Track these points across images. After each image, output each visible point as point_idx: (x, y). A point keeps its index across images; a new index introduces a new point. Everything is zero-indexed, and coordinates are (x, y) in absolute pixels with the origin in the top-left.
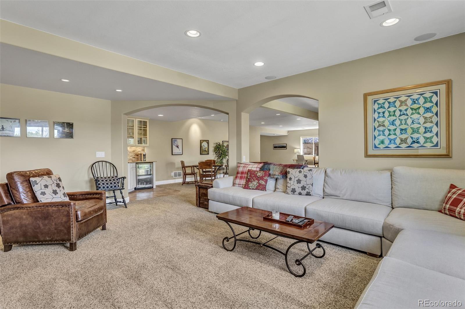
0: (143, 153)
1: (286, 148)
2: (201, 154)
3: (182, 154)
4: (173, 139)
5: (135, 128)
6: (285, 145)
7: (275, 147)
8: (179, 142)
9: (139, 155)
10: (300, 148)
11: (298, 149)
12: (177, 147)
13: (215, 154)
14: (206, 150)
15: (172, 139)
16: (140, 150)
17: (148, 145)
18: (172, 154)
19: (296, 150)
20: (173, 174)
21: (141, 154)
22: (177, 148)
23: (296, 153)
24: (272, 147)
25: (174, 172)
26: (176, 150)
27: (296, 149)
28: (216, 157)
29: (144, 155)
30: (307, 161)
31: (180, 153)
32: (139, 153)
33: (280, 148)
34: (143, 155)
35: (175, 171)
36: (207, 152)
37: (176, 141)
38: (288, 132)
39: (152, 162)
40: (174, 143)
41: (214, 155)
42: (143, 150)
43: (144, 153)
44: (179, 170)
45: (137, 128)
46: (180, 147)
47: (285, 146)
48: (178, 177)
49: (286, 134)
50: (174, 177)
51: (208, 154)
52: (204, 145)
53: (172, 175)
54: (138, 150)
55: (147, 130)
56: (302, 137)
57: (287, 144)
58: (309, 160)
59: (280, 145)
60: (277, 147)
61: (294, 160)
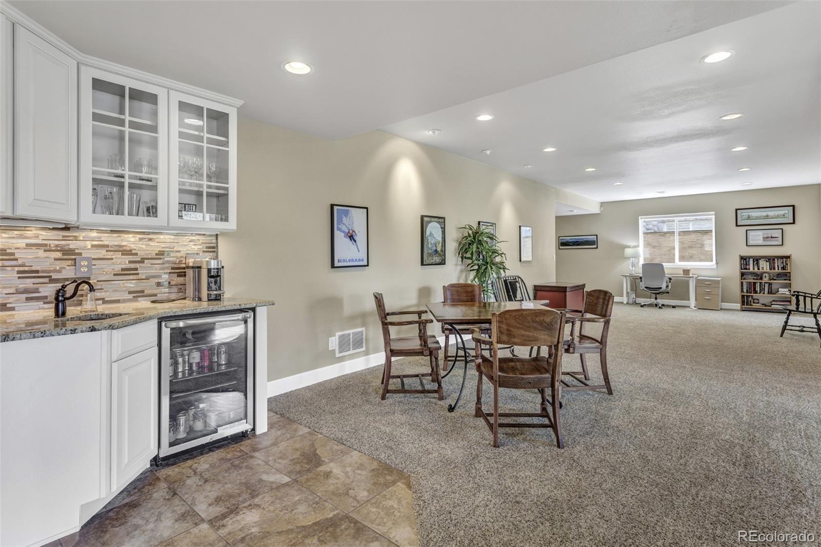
0: (208, 263)
1: (595, 246)
2: (422, 264)
3: (368, 265)
4: (336, 208)
5: (162, 135)
6: (593, 238)
7: (564, 244)
8: (357, 220)
9: (190, 273)
10: (638, 246)
11: (633, 247)
12: (351, 237)
13: (460, 262)
14: (439, 249)
15: (332, 206)
16: (196, 248)
17: (232, 224)
18: (333, 266)
19: (628, 252)
20: (334, 343)
21: (200, 267)
22: (348, 240)
23: (629, 258)
25: (338, 334)
26: (346, 251)
27: (629, 247)
28: (462, 271)
29: (215, 276)
30: (670, 279)
31: (360, 260)
32: (191, 262)
33: (579, 245)
34: (209, 270)
35: (343, 330)
36: (440, 255)
37: (346, 214)
38: (602, 204)
39: (253, 310)
40: (340, 221)
41: (456, 265)
42: (213, 249)
43: (213, 264)
44: (355, 327)
45: (175, 140)
46: (361, 238)
47: (595, 241)
48: (351, 352)
49: (595, 209)
50: (338, 355)
51: (443, 263)
52: (431, 234)
53: (330, 349)
54: (184, 250)
55: (228, 152)
56: (641, 218)
57: (597, 235)
58: (673, 277)
59: (578, 239)
60: (571, 242)
61: (625, 276)
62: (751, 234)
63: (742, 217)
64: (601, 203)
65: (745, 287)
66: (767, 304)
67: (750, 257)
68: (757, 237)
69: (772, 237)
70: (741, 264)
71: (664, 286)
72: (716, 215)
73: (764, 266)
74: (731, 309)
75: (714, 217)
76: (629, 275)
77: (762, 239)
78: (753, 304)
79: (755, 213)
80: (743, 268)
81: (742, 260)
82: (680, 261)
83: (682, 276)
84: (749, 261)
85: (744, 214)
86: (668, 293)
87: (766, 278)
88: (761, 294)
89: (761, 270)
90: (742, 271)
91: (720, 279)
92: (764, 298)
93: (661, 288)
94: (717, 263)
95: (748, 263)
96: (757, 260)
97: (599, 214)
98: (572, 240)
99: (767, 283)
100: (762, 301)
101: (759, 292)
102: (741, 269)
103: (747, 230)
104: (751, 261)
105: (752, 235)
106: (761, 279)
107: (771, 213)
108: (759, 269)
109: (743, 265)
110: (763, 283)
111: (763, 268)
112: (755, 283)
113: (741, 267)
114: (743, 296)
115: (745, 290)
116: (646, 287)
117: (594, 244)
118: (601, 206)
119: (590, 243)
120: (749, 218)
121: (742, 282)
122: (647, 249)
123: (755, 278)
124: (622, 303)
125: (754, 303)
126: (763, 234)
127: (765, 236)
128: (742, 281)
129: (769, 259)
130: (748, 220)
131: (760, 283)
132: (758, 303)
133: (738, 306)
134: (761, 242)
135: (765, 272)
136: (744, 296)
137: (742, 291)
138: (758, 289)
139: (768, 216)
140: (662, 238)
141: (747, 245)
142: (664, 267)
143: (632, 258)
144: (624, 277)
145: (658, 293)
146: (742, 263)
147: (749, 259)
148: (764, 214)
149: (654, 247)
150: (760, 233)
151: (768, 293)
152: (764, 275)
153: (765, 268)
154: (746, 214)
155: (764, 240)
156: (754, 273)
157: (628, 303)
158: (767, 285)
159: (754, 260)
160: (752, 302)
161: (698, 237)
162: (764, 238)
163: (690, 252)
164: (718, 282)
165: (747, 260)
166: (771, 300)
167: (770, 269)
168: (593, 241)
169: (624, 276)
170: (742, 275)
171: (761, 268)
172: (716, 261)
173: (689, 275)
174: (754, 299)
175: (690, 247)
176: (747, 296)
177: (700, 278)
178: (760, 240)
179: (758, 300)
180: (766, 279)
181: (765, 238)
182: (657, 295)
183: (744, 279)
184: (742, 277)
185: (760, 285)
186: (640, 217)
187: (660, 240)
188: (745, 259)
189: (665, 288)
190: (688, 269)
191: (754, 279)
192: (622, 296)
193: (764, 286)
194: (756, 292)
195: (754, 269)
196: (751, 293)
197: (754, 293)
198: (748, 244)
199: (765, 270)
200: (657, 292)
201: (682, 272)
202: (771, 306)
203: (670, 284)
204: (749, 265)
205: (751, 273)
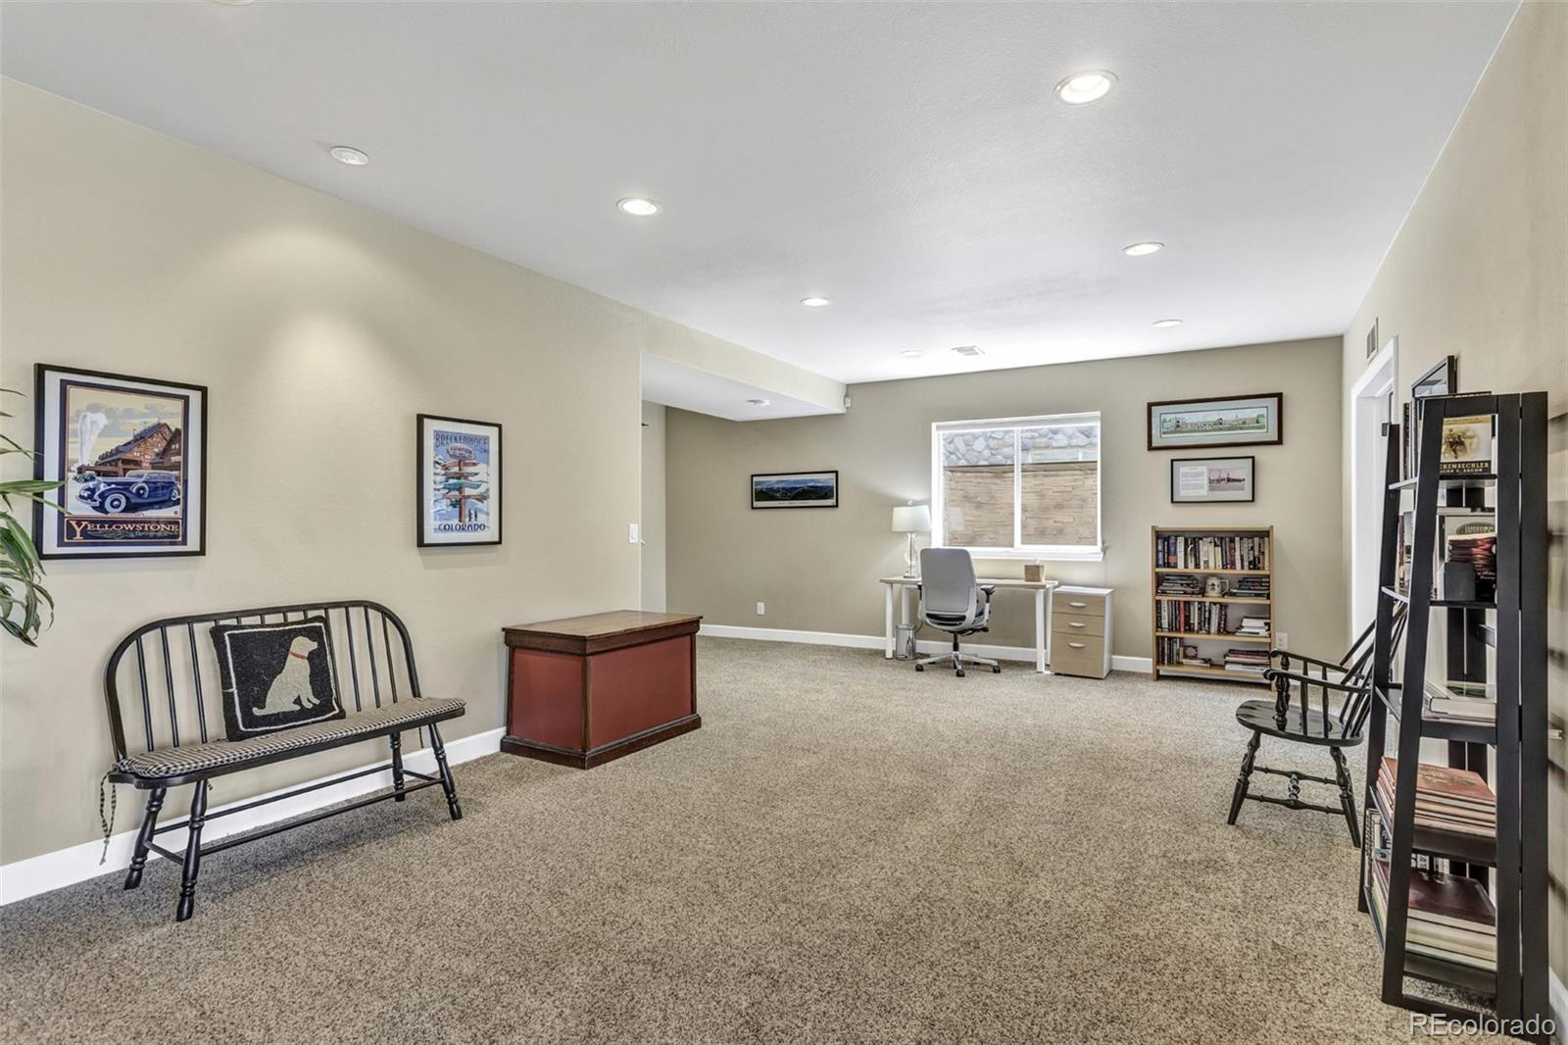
1: (832, 502)
6: (827, 480)
7: (763, 495)
10: (928, 502)
11: (916, 504)
19: (902, 516)
23: (903, 534)
24: (743, 494)
27: (903, 503)
30: (988, 592)
33: (795, 498)
38: (851, 389)
47: (830, 489)
49: (832, 404)
56: (938, 428)
57: (836, 472)
58: (996, 586)
59: (795, 482)
60: (778, 490)
61: (891, 583)
62: (1182, 469)
63: (1161, 426)
64: (848, 386)
65: (1165, 614)
66: (1215, 660)
67: (1178, 533)
68: (1195, 479)
69: (1229, 480)
70: (1157, 552)
71: (970, 614)
72: (1102, 419)
73: (1211, 556)
74: (1134, 674)
75: (1098, 424)
76: (901, 578)
77: (1206, 482)
78: (1184, 661)
79: (1193, 416)
80: (1161, 562)
81: (1160, 541)
82: (1023, 543)
83: (1023, 582)
84: (1175, 543)
85: (1168, 417)
86: (985, 630)
87: (1213, 589)
88: (1202, 636)
89: (1202, 570)
90: (1157, 570)
91: (1106, 592)
92: (1210, 644)
93: (963, 618)
94: (1104, 550)
95: (1172, 549)
96: (1194, 539)
97: (843, 414)
98: (781, 486)
99: (1215, 604)
100: (1203, 653)
101: (1196, 628)
102: (1158, 566)
103: (1172, 461)
104: (1181, 541)
105: (1185, 475)
106: (1203, 592)
107: (1229, 414)
108: (1197, 566)
109: (1161, 555)
110: (1207, 604)
111: (1206, 562)
112: (1187, 604)
113: (1157, 560)
114: (1159, 640)
115: (1165, 623)
116: (929, 615)
117: (830, 497)
118: (846, 396)
119: (818, 493)
120: (1178, 427)
121: (1158, 603)
122: (957, 512)
123: (1189, 590)
124: (882, 653)
125: (1185, 656)
126: (1210, 471)
127: (1215, 476)
128: (1158, 598)
129: (1221, 539)
130: (1176, 432)
131: (1200, 603)
132: (1195, 657)
133: (1146, 664)
134: (1203, 493)
135: (1213, 575)
136: (1163, 638)
137: (1159, 626)
138: (1195, 620)
139: (1220, 422)
140: (999, 481)
141: (1172, 502)
142: (972, 557)
143: (911, 532)
144: (888, 585)
145: (962, 632)
146: (1160, 548)
147: (1176, 537)
148: (1213, 417)
149: (979, 506)
150: (1202, 468)
151: (1219, 632)
152: (1210, 582)
153: (1212, 565)
154: (1173, 416)
155: (1211, 489)
156: (1189, 576)
157: (895, 656)
158: (1215, 610)
159: (1186, 541)
160: (1181, 654)
161: (1075, 480)
162: (1211, 481)
163: (1058, 519)
164: (1101, 600)
165: (1172, 541)
166: (1226, 649)
167: (1224, 567)
168: (828, 487)
169: (887, 582)
170: (1160, 580)
171: (1202, 563)
172: (1103, 543)
173: (1039, 580)
174: (1186, 647)
175: (1059, 507)
176: (1170, 639)
177: (1063, 589)
178: (1202, 487)
179: (1195, 648)
180: (1213, 595)
181: (1215, 483)
182: (959, 636)
183: (1164, 592)
184: (1157, 587)
185: (1199, 609)
186: (934, 425)
187: (994, 487)
188: (1167, 539)
189: (973, 618)
190: (1037, 563)
191: (1185, 593)
192: (884, 636)
193: (1210, 612)
194: (1189, 629)
195: (1186, 567)
196: (1179, 631)
197: (1185, 631)
198: (1175, 500)
199: (1211, 570)
200: (954, 626)
201: (1022, 572)
202: (1222, 667)
203: (987, 605)
204: (1175, 554)
205: (1181, 576)
